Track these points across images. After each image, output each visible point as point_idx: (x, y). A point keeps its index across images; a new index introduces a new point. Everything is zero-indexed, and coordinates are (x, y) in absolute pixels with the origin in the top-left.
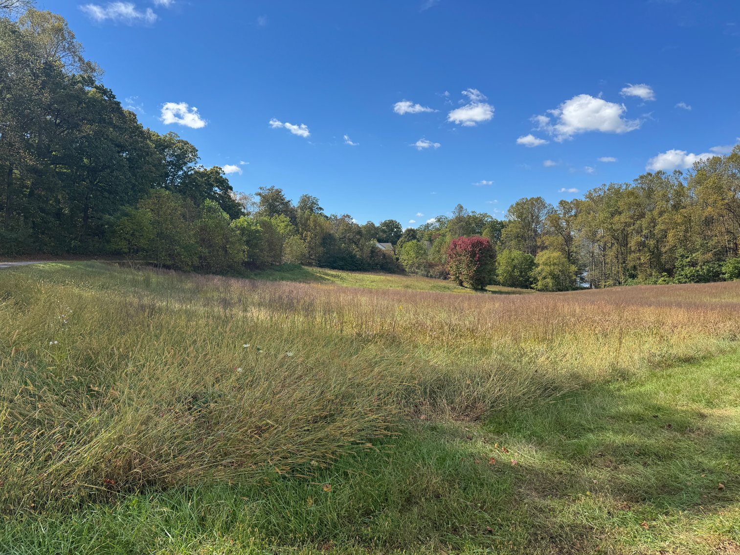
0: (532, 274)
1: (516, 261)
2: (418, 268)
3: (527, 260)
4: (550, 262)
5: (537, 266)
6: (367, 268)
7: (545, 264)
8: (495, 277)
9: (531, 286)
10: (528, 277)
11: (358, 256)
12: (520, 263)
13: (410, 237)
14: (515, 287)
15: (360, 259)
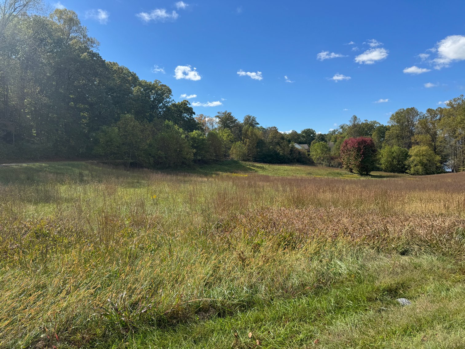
0: (406, 162)
1: (395, 154)
2: (323, 160)
3: (403, 153)
4: (420, 154)
5: (410, 156)
6: (288, 161)
7: (416, 155)
8: (379, 165)
9: (406, 171)
10: (404, 165)
11: (281, 154)
12: (398, 156)
13: (320, 139)
14: (394, 173)
15: (282, 155)
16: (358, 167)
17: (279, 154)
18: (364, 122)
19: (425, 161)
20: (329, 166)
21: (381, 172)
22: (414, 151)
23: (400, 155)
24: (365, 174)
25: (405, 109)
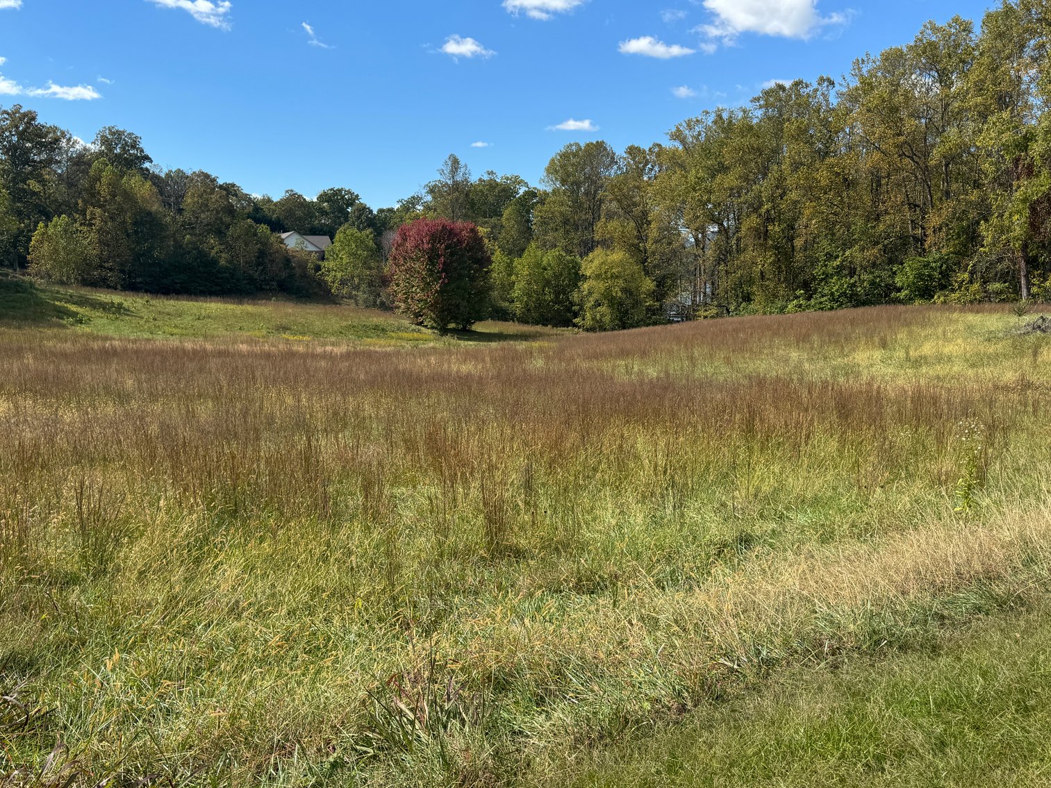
0: (576, 296)
1: (549, 272)
3: (570, 270)
4: (606, 273)
6: (248, 287)
7: (598, 277)
8: (507, 304)
9: (574, 321)
10: (571, 303)
11: (222, 262)
12: (557, 277)
13: (361, 222)
14: (543, 325)
15: (227, 268)
16: (433, 307)
17: (214, 262)
18: (486, 178)
19: (617, 293)
20: (375, 304)
21: (511, 322)
22: (592, 264)
23: (561, 275)
24: (460, 330)
25: (583, 145)
